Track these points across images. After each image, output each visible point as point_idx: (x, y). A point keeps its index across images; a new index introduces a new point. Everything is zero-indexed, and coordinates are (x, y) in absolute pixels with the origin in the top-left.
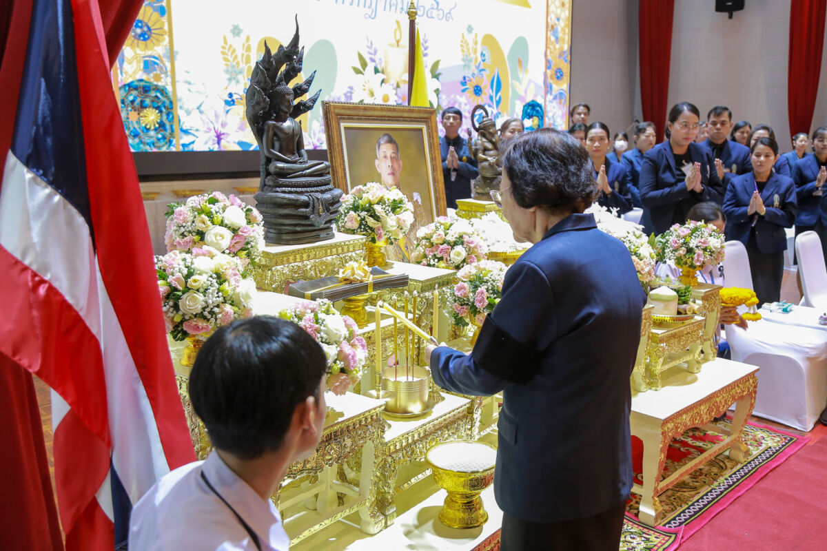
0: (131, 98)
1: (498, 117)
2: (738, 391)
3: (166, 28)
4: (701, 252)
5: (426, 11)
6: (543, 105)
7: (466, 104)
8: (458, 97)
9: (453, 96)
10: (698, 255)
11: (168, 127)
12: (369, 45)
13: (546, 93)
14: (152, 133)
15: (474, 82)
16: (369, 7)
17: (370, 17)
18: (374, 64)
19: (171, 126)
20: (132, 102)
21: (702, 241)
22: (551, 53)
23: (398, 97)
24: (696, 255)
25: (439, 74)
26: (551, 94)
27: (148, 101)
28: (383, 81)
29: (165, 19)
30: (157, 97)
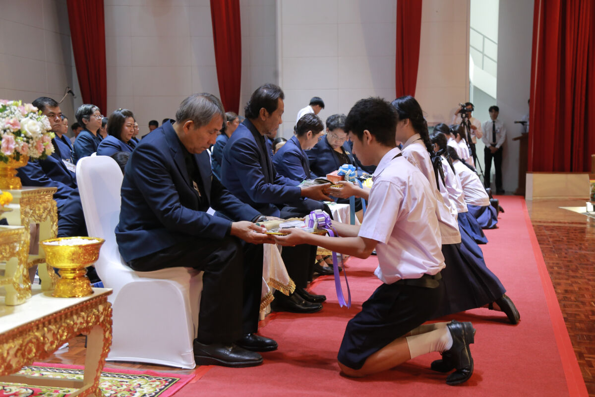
2: (79, 322)
4: (11, 137)
10: (8, 141)
21: (12, 121)
24: (3, 141)
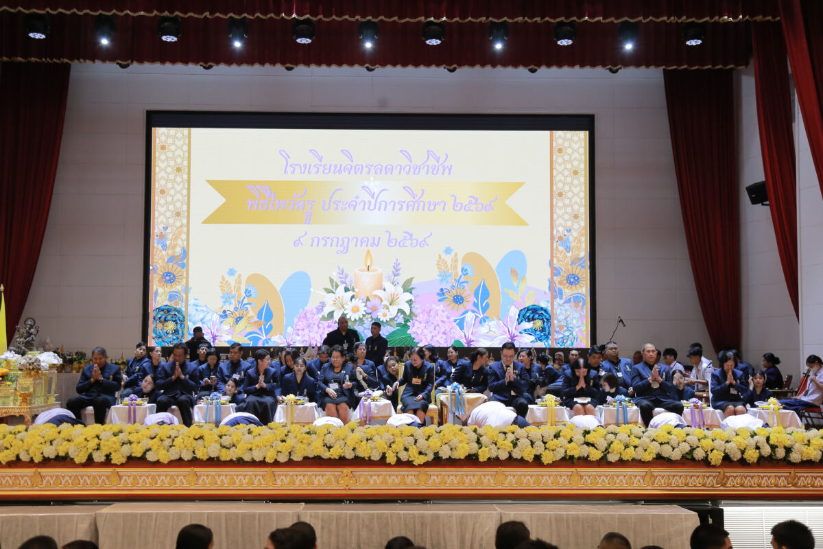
0: (159, 316)
1: (485, 321)
3: (185, 275)
5: (398, 242)
6: (549, 309)
7: (443, 311)
8: (434, 306)
9: (428, 305)
11: (180, 332)
12: (341, 272)
13: (553, 298)
14: (170, 336)
15: (454, 293)
16: (341, 246)
17: (342, 252)
18: (344, 285)
19: (183, 332)
20: (160, 318)
22: (559, 261)
23: (368, 308)
25: (412, 288)
26: (561, 298)
27: (169, 317)
28: (353, 297)
29: (184, 270)
30: (175, 314)
